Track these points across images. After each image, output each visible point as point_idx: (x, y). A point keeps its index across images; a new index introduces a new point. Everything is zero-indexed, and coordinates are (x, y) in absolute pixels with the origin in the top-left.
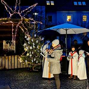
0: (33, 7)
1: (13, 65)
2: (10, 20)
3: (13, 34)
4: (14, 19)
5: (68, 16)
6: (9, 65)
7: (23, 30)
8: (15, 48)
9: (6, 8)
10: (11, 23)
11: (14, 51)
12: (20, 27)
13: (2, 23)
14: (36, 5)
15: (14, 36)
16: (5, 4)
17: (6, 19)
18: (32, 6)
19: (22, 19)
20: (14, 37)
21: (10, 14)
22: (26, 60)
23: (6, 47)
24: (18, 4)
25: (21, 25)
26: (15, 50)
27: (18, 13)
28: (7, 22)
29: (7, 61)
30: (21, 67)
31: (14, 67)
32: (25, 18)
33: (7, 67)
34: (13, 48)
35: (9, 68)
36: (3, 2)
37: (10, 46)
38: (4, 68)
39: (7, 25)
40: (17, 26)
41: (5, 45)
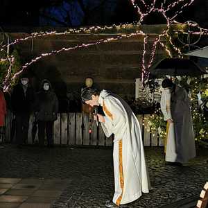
7: (169, 51)
10: (141, 35)
12: (162, 44)
13: (121, 36)
19: (169, 24)
20: (146, 70)
21: (140, 13)
23: (142, 95)
27: (161, 10)
28: (133, 34)
34: (159, 97)
37: (151, 92)
40: (155, 43)
41: (140, 90)
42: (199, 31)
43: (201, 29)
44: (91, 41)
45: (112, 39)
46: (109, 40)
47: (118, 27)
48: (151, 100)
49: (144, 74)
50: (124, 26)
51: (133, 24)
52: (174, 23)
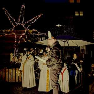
3: (15, 46)
4: (17, 31)
6: (10, 78)
9: (10, 19)
14: (41, 15)
17: (9, 30)
18: (36, 17)
23: (13, 60)
24: (22, 15)
27: (22, 24)
28: (10, 34)
29: (7, 74)
32: (28, 29)
36: (6, 13)
39: (11, 37)
40: (20, 38)
42: (38, 33)
45: (1, 36)
47: (4, 31)
48: (17, 62)
49: (16, 51)
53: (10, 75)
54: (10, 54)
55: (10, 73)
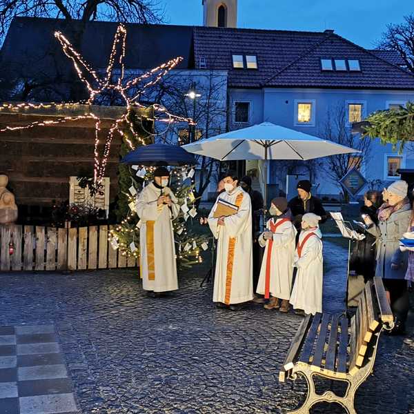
0: (167, 68)
1: (93, 256)
2: (90, 110)
3: (96, 154)
4: (102, 107)
5: (300, 105)
6: (80, 256)
7: (130, 142)
8: (107, 202)
9: (79, 71)
10: (92, 119)
11: (104, 211)
12: (121, 132)
13: (63, 118)
14: (177, 61)
15: (100, 162)
16: (75, 57)
17: (76, 105)
18: (163, 66)
19: (128, 107)
20: (100, 166)
21: (90, 89)
22: (133, 243)
23: (79, 199)
24: (117, 57)
25: (124, 126)
26: (107, 208)
27: (118, 87)
28: (80, 117)
29: (72, 243)
30: (119, 264)
31: (98, 266)
32: (138, 104)
33: (72, 263)
34: (103, 202)
35: (79, 268)
36: (67, 49)
37: (92, 196)
38: (63, 266)
39: (80, 126)
40: (112, 130)
41: (76, 192)
42: (168, 117)
43: (170, 115)
44: (19, 124)
45: (51, 122)
46: (47, 122)
47: (59, 107)
48: (91, 205)
49: (98, 171)
50: (67, 105)
51: (81, 103)
52: (135, 105)
53: (80, 247)
54: (69, 179)
55: (81, 240)
